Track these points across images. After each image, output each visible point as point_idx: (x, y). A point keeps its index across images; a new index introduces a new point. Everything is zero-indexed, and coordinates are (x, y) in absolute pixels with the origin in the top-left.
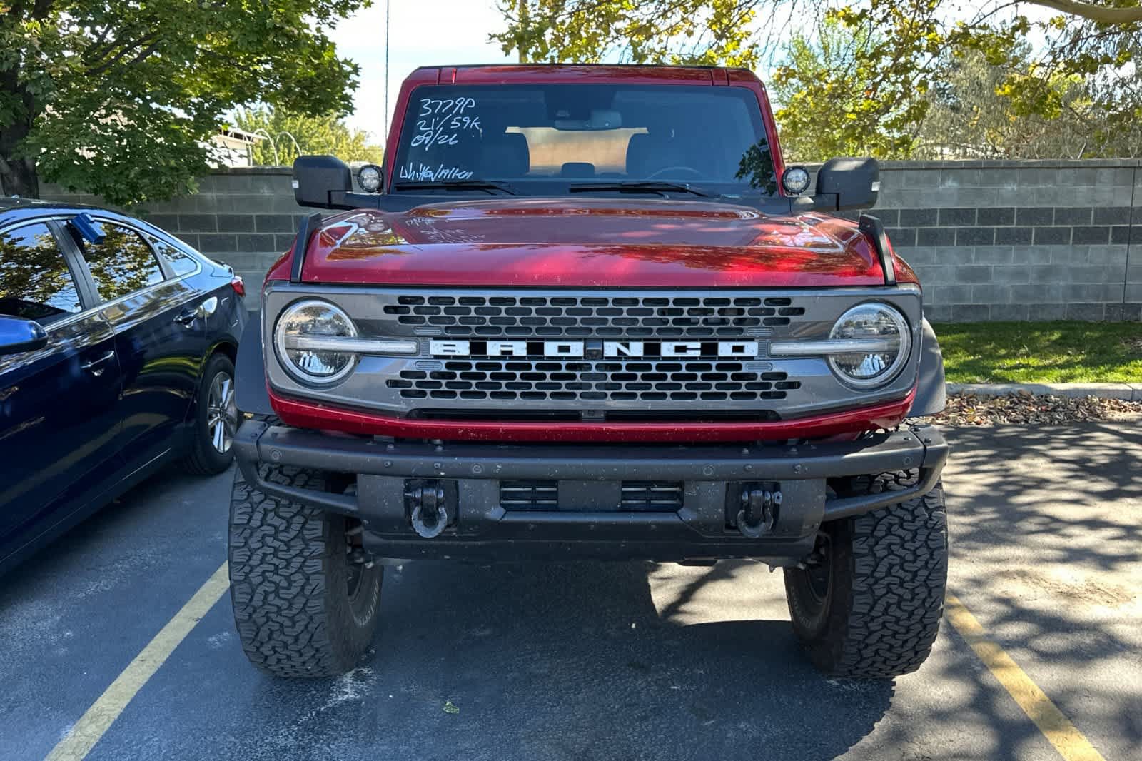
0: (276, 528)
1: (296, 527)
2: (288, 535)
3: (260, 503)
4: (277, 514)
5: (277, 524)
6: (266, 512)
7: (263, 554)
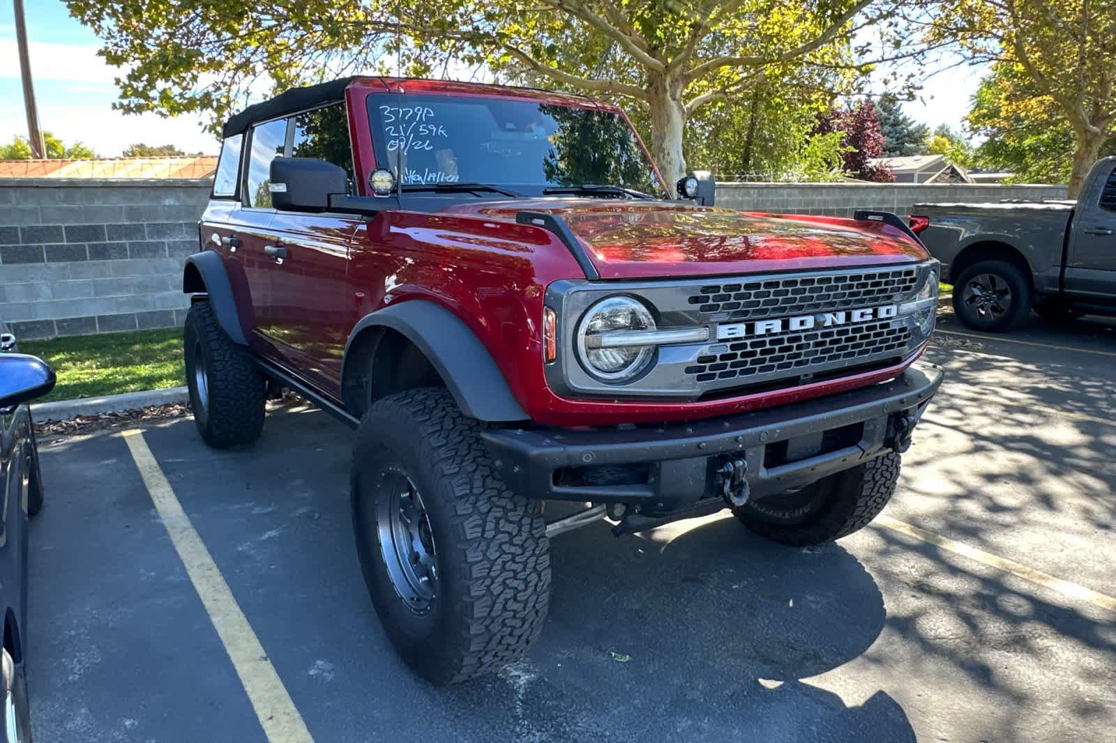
0: (510, 534)
1: (526, 528)
2: (521, 538)
3: (488, 512)
4: (507, 521)
5: (510, 530)
6: (498, 520)
7: (503, 562)
